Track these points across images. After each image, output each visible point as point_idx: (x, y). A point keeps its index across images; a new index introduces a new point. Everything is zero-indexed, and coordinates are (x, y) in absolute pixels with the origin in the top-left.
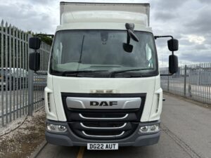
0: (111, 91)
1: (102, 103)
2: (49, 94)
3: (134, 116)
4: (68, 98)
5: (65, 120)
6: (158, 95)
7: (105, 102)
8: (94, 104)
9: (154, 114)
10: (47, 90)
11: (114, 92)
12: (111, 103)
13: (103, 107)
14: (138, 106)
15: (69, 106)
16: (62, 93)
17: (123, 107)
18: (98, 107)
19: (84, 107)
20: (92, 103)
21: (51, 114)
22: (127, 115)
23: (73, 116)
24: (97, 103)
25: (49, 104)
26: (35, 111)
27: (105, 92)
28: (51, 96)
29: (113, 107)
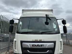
0: (41, 40)
2: (15, 41)
3: (51, 51)
4: (23, 43)
5: (21, 53)
6: (61, 42)
7: (39, 45)
8: (34, 46)
9: (60, 51)
10: (15, 40)
13: (38, 47)
14: (53, 47)
16: (21, 41)
17: (47, 47)
18: (36, 47)
19: (30, 47)
20: (33, 45)
21: (16, 50)
22: (48, 51)
23: (25, 51)
25: (15, 46)
27: (38, 40)
28: (16, 42)
29: (42, 47)
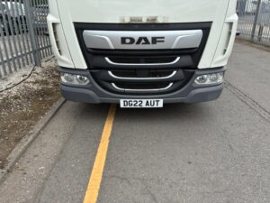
0: (155, 19)
1: (140, 39)
2: (54, 25)
3: (188, 60)
4: (85, 32)
5: (86, 67)
6: (231, 24)
8: (128, 41)
9: (220, 57)
11: (160, 20)
12: (155, 40)
13: (141, 47)
14: (197, 45)
15: (89, 45)
16: (75, 24)
18: (134, 46)
19: (112, 47)
20: (123, 40)
22: (178, 58)
24: (132, 40)
25: (57, 42)
26: (44, 60)
27: (144, 21)
28: (59, 28)
29: (158, 46)
